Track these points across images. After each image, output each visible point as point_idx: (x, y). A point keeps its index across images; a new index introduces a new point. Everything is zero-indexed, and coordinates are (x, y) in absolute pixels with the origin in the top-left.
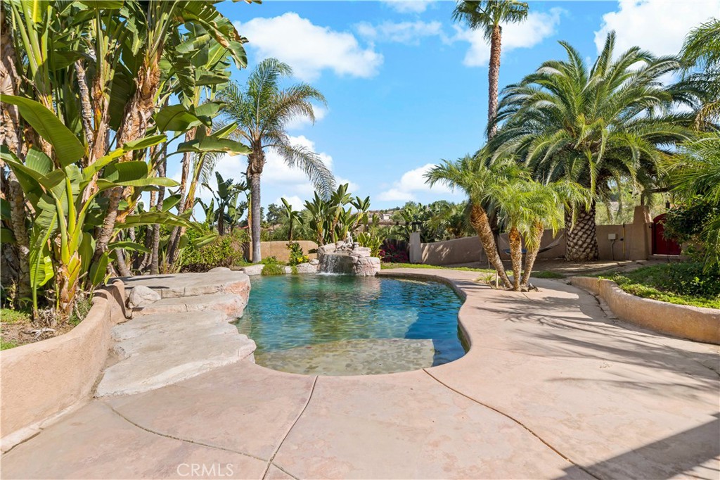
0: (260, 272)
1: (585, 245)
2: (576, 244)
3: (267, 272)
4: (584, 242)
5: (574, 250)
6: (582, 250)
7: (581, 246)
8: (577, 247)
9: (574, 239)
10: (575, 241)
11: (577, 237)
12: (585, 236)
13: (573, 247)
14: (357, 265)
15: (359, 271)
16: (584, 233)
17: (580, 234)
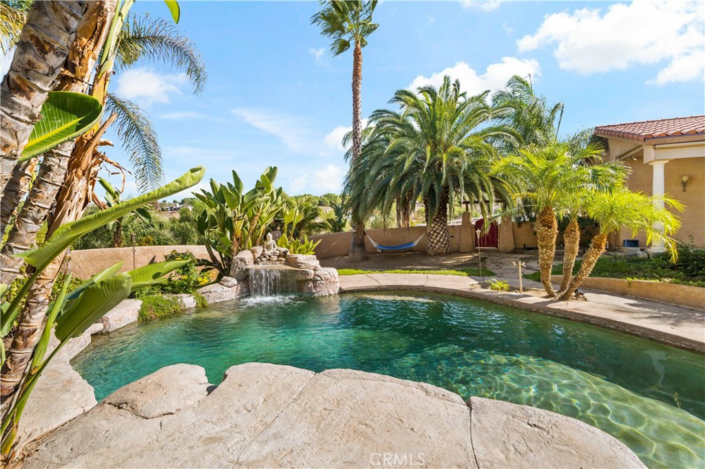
0: (134, 318)
1: (445, 242)
2: (439, 241)
3: (148, 314)
4: (444, 240)
5: (437, 246)
6: (443, 246)
7: (442, 243)
8: (439, 244)
9: (436, 237)
10: (438, 239)
11: (439, 236)
12: (444, 235)
13: (436, 244)
14: (314, 281)
15: (318, 290)
16: (444, 232)
17: (441, 233)
